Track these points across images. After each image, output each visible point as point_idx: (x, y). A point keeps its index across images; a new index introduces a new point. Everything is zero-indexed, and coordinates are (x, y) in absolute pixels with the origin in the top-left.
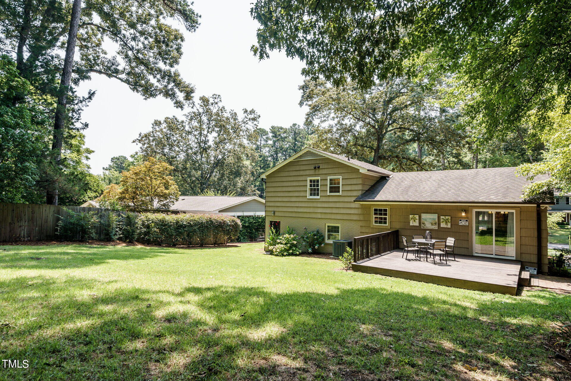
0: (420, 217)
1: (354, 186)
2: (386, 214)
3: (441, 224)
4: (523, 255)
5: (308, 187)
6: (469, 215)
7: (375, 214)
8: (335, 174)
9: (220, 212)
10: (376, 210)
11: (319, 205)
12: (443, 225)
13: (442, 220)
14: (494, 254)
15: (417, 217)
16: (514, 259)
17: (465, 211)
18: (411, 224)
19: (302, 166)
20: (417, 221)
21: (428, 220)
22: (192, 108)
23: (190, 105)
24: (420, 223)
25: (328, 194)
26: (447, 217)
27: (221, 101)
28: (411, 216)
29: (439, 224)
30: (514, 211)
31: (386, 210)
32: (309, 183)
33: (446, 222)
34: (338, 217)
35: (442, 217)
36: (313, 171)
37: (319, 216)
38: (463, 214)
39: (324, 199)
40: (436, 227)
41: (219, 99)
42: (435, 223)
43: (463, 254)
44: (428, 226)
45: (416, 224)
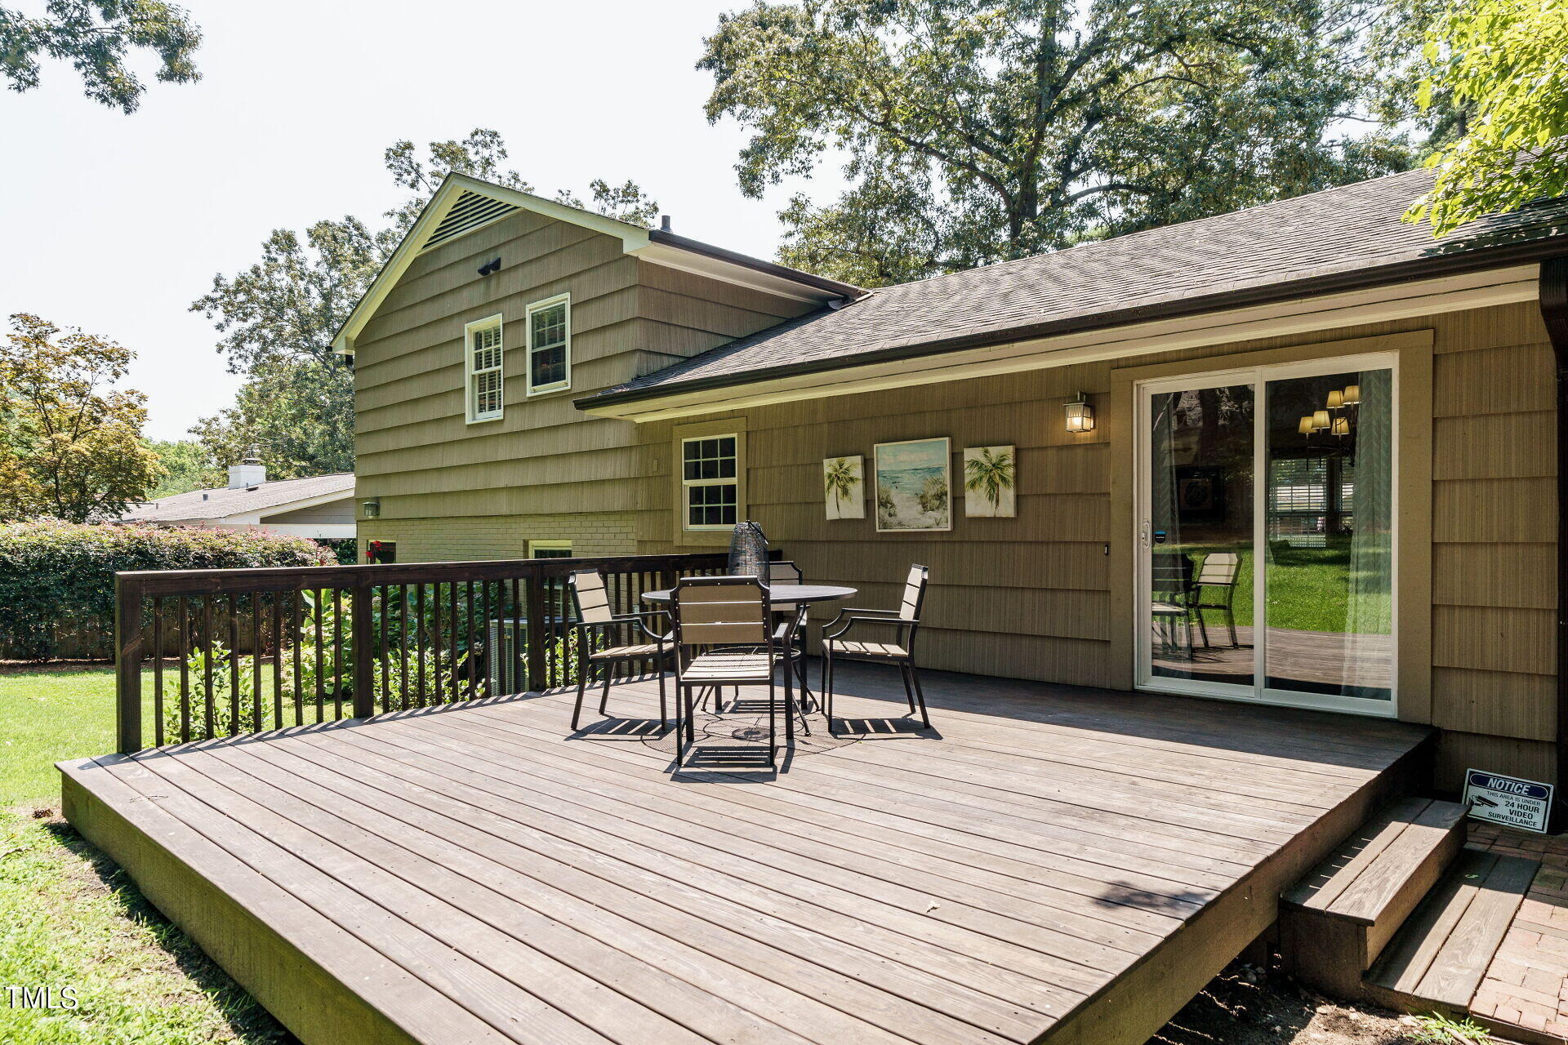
0: (867, 464)
1: (610, 336)
2: (728, 469)
3: (969, 494)
4: (1455, 685)
5: (470, 369)
6: (1115, 426)
7: (693, 472)
8: (546, 288)
9: (264, 520)
10: (692, 449)
11: (503, 452)
12: (977, 504)
13: (970, 474)
14: (1259, 680)
15: (854, 464)
16: (1388, 709)
17: (1092, 403)
18: (831, 513)
19: (447, 274)
20: (857, 489)
21: (906, 479)
22: (413, 186)
23: (405, 176)
24: (868, 504)
25: (530, 391)
26: (994, 452)
27: (503, 152)
28: (829, 466)
29: (958, 501)
30: (1387, 360)
31: (728, 446)
32: (469, 351)
33: (992, 484)
34: (562, 502)
35: (970, 454)
36: (482, 286)
37: (503, 505)
38: (1077, 421)
39: (518, 422)
40: (940, 520)
41: (495, 148)
42: (940, 496)
43: (1079, 681)
44: (909, 516)
45: (853, 509)
